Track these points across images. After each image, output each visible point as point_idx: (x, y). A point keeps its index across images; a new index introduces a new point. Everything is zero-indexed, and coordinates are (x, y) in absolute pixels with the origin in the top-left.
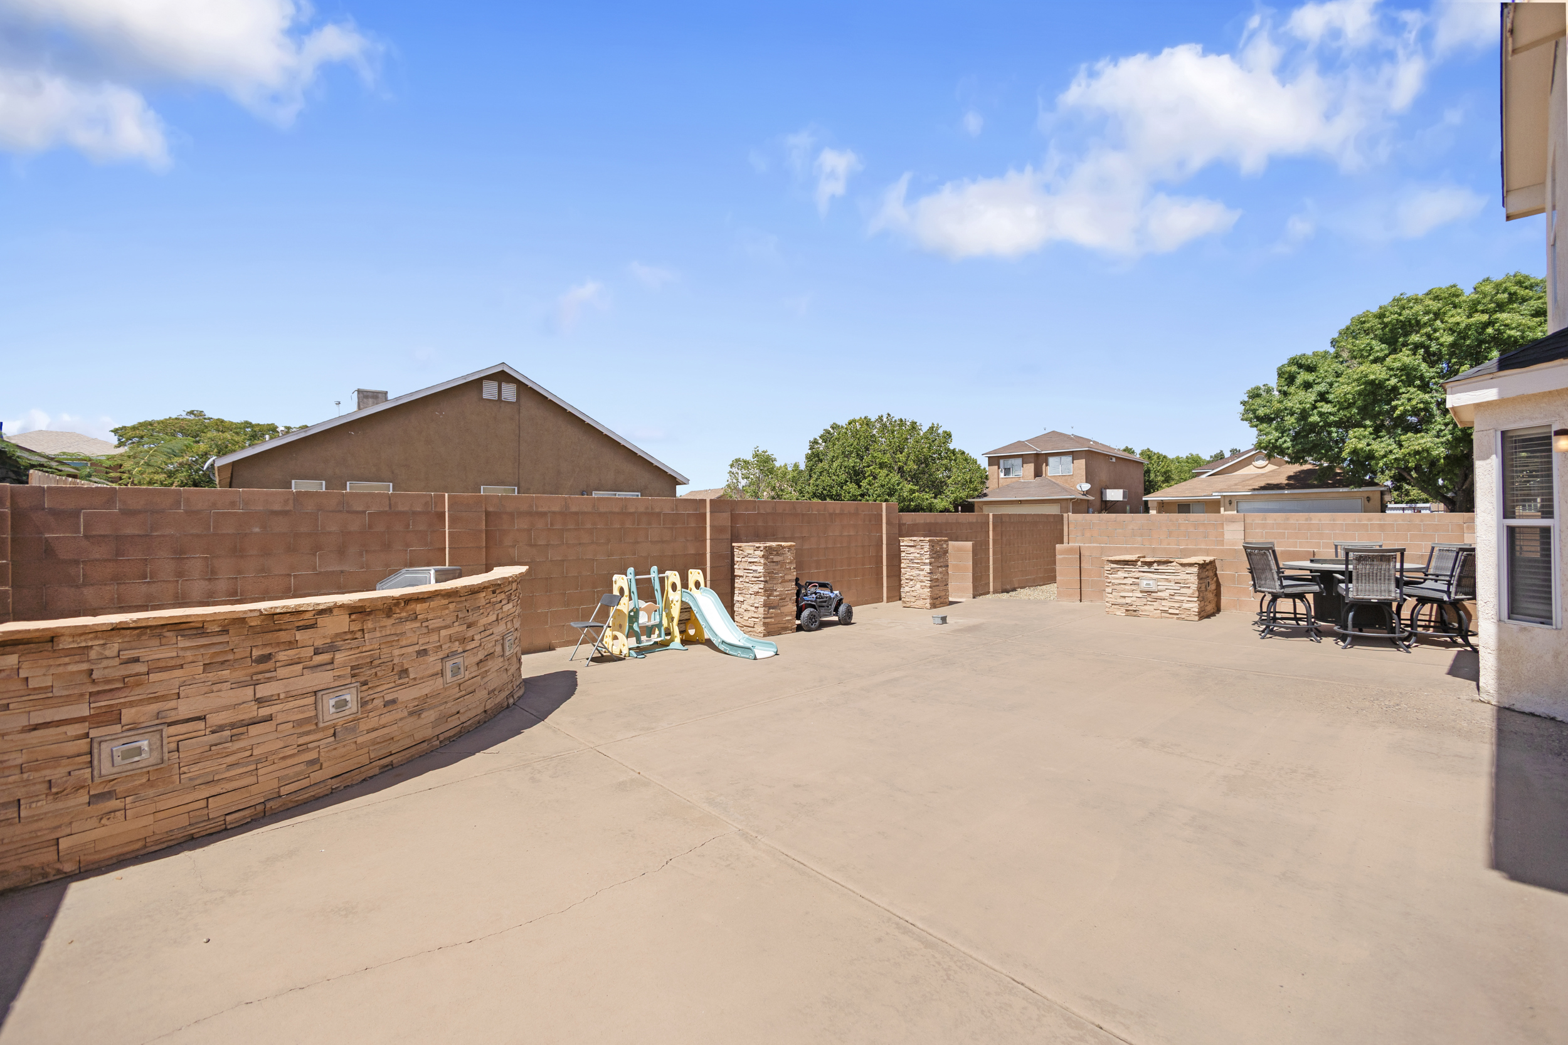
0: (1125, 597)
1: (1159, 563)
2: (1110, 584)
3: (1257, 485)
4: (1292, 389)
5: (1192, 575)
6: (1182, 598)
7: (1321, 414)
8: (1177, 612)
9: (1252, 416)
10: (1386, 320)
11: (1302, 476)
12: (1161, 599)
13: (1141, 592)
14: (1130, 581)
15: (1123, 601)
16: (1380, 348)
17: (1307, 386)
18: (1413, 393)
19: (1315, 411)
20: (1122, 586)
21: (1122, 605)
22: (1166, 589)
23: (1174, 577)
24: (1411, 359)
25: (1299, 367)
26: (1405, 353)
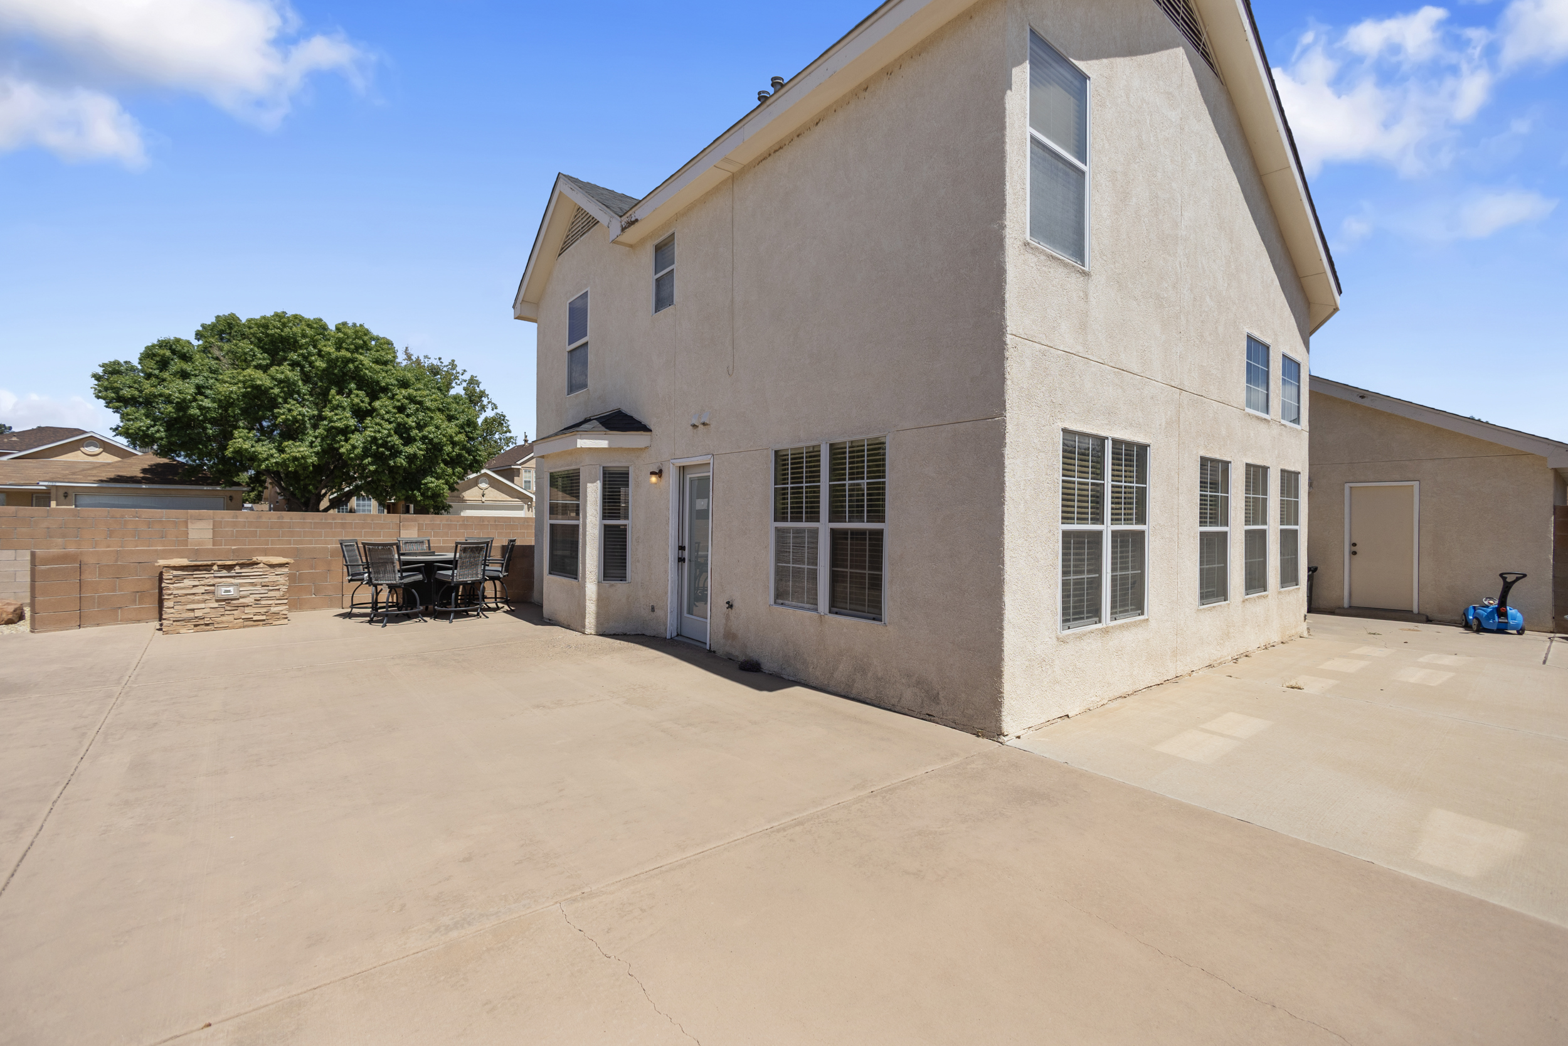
0: (193, 610)
1: (242, 566)
2: (172, 597)
3: (105, 475)
4: (166, 375)
5: (282, 576)
6: (270, 602)
7: (200, 408)
8: (264, 617)
9: (113, 395)
10: (269, 332)
11: (160, 470)
12: (244, 606)
13: (217, 601)
14: (202, 589)
15: (191, 615)
16: (262, 358)
17: (184, 375)
18: (294, 405)
19: (194, 404)
20: (189, 597)
21: (188, 620)
22: (251, 594)
23: (261, 580)
24: (290, 374)
25: (174, 352)
26: (285, 367)
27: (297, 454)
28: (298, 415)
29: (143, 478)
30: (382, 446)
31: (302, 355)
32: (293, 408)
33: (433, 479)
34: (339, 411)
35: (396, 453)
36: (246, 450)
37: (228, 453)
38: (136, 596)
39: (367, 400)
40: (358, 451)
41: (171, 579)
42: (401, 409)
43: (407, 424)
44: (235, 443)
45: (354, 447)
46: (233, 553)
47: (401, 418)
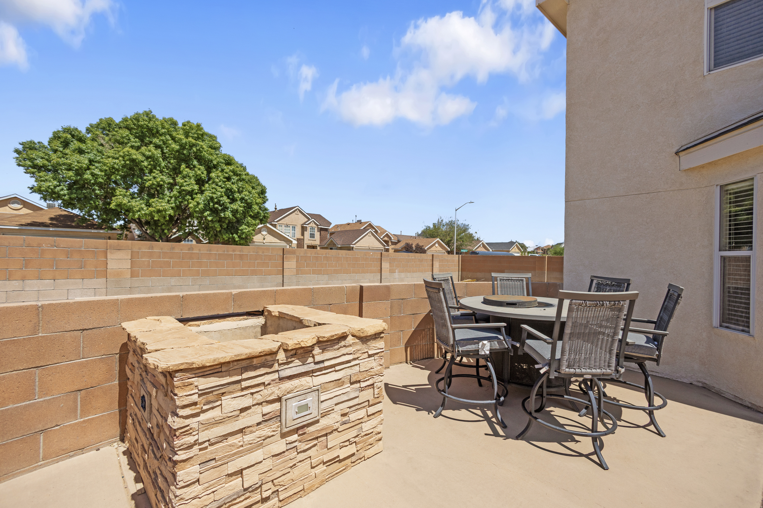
1: (323, 346)
3: (24, 222)
4: (67, 151)
5: (376, 357)
6: (362, 414)
7: (93, 175)
8: (353, 448)
9: (29, 163)
11: (61, 218)
13: (284, 435)
14: (257, 415)
16: (135, 140)
17: (81, 152)
18: (157, 174)
19: (88, 172)
20: (230, 440)
22: (336, 404)
23: (349, 372)
24: (155, 152)
25: (73, 136)
26: (151, 147)
27: (161, 208)
28: (160, 181)
29: (51, 224)
30: (217, 203)
31: (163, 140)
32: (157, 176)
33: (247, 227)
34: (186, 180)
35: (225, 209)
36: (125, 204)
37: (112, 206)
38: (75, 401)
39: (205, 172)
40: (201, 206)
41: (195, 404)
42: (229, 179)
43: (232, 189)
44: (117, 199)
45: (198, 204)
46: (234, 301)
47: (229, 185)
